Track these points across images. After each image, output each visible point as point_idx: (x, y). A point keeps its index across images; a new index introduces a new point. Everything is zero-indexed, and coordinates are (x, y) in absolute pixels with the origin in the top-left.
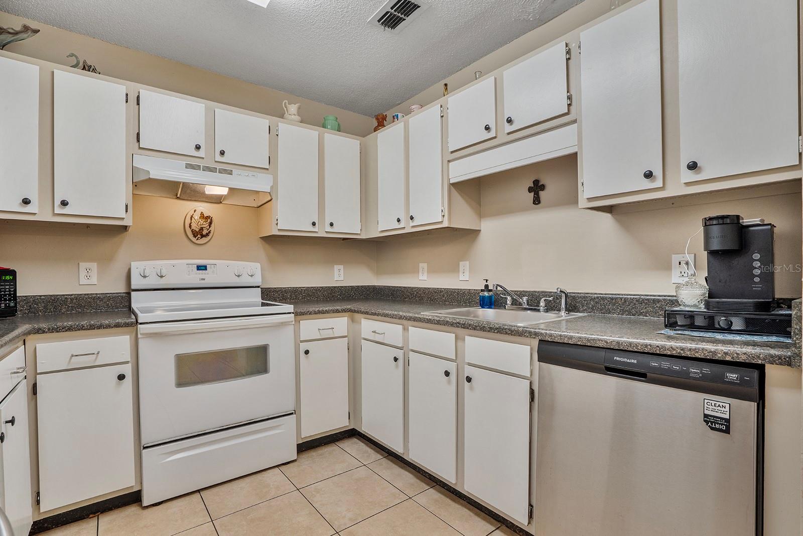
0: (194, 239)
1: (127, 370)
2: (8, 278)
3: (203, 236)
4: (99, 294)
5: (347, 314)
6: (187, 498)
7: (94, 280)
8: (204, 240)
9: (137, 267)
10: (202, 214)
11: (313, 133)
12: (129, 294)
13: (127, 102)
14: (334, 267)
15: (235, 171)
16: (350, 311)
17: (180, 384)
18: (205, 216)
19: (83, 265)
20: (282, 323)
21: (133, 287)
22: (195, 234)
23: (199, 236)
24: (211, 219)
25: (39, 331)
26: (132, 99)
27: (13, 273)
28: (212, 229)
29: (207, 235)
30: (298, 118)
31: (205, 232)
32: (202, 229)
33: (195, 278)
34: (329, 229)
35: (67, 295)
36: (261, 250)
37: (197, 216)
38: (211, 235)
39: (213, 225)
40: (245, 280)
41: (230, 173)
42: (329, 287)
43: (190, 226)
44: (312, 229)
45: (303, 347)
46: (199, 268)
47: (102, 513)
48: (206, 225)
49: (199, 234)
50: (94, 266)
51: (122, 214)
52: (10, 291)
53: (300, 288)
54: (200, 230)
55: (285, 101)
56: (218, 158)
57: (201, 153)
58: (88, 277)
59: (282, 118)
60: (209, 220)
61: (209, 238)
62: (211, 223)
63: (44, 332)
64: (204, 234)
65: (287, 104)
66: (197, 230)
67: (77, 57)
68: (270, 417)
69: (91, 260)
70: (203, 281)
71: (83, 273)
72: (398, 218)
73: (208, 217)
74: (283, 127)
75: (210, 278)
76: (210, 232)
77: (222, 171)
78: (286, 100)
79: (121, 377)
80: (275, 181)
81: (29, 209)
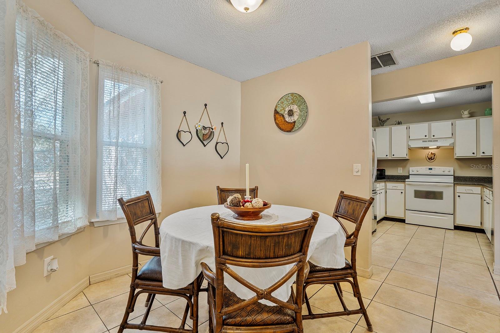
0: (429, 161)
1: (403, 191)
2: (384, 171)
3: (432, 159)
4: (402, 175)
5: (481, 186)
6: (416, 226)
7: (401, 172)
8: (432, 161)
9: (411, 169)
12: (409, 176)
15: (438, 140)
17: (415, 197)
19: (399, 168)
20: (449, 186)
21: (410, 174)
22: (429, 159)
26: (408, 128)
27: (385, 170)
28: (435, 157)
29: (434, 159)
30: (469, 115)
31: (432, 158)
33: (428, 172)
36: (456, 164)
37: (430, 154)
38: (435, 159)
39: (435, 156)
40: (446, 173)
41: (437, 141)
43: (428, 157)
44: (473, 155)
45: (458, 194)
46: (430, 169)
48: (433, 156)
49: (430, 159)
50: (401, 168)
51: (405, 156)
55: (462, 111)
56: (433, 137)
57: (427, 137)
58: (400, 171)
60: (434, 154)
61: (434, 160)
68: (443, 213)
70: (430, 173)
71: (399, 170)
75: (432, 172)
77: (434, 141)
79: (402, 193)
80: (455, 141)
81: (387, 157)
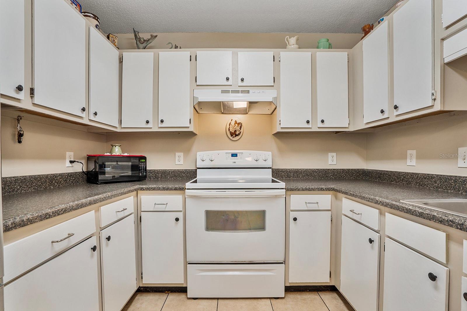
0: (231, 138)
1: (180, 215)
2: (143, 160)
3: (236, 135)
4: (183, 170)
5: (331, 192)
6: (210, 301)
7: (182, 162)
8: (237, 138)
9: (200, 155)
10: (236, 122)
11: (307, 54)
12: (196, 170)
13: (191, 60)
14: (328, 153)
15: (251, 90)
16: (333, 190)
17: (208, 229)
18: (238, 123)
19: (177, 154)
20: (276, 196)
21: (198, 167)
22: (232, 134)
23: (234, 135)
24: (241, 125)
25: (142, 189)
26: (193, 58)
27: (145, 158)
28: (242, 130)
29: (239, 134)
30: (297, 46)
31: (237, 133)
32: (235, 131)
33: (230, 162)
34: (321, 125)
35: (170, 170)
36: (273, 143)
37: (233, 123)
38: (241, 134)
40: (261, 164)
41: (248, 92)
42: (323, 169)
43: (229, 130)
44: (306, 125)
45: (293, 215)
46: (233, 155)
47: (171, 292)
48: (238, 128)
49: (234, 134)
50: (181, 154)
51: (188, 125)
52: (144, 167)
53: (301, 169)
54: (235, 132)
55: (286, 37)
56: (240, 83)
57: (230, 82)
58: (179, 160)
59: (286, 48)
60: (240, 125)
61: (240, 136)
62: (241, 127)
63: (144, 190)
64: (237, 134)
65: (288, 38)
66: (233, 132)
67: (171, 44)
68: (265, 262)
69: (181, 151)
70: (235, 164)
71: (177, 158)
72: (382, 110)
73: (239, 124)
74: (283, 54)
75: (239, 162)
76: (240, 133)
77: (243, 92)
78: (288, 36)
79: (177, 220)
80: (279, 93)
81: (149, 126)
